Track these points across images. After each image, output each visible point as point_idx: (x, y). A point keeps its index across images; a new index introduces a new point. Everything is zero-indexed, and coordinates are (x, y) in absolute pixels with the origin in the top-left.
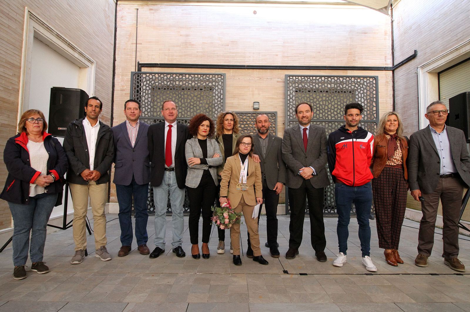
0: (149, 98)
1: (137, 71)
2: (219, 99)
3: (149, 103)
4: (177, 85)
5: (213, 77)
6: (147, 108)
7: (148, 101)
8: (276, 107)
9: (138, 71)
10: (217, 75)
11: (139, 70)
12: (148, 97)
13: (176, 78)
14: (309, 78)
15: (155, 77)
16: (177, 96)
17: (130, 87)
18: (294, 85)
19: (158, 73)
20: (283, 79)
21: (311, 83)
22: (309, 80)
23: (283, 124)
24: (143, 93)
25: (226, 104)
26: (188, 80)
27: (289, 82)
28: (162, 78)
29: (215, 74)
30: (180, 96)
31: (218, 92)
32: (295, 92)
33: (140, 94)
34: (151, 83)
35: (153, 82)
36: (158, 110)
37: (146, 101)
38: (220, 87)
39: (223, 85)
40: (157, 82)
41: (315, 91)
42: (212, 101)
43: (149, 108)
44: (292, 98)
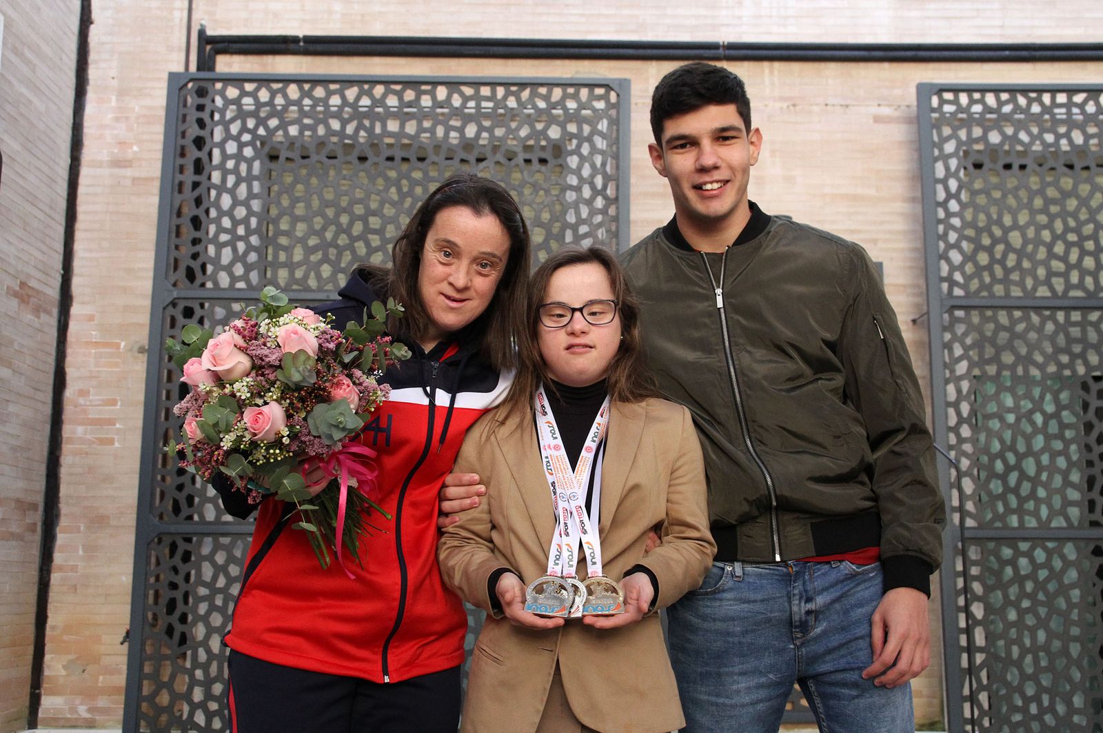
0: (255, 196)
1: (193, 67)
2: (599, 203)
3: (254, 222)
4: (391, 135)
5: (565, 97)
6: (241, 246)
7: (251, 212)
9: (199, 69)
10: (586, 85)
11: (206, 63)
12: (251, 195)
13: (386, 104)
14: (1034, 100)
15: (285, 96)
16: (393, 190)
17: (160, 146)
18: (963, 134)
19: (299, 81)
20: (908, 106)
21: (1046, 121)
22: (1036, 109)
23: (911, 323)
24: (225, 173)
25: (632, 228)
26: (446, 110)
27: (937, 119)
28: (321, 104)
29: (573, 82)
30: (405, 189)
31: (593, 166)
32: (971, 168)
33: (209, 178)
34: (267, 128)
35: (273, 123)
36: (298, 255)
37: (241, 212)
38: (600, 143)
39: (615, 131)
40: (292, 123)
41: (1069, 163)
42: (564, 213)
43: (255, 249)
44: (957, 196)
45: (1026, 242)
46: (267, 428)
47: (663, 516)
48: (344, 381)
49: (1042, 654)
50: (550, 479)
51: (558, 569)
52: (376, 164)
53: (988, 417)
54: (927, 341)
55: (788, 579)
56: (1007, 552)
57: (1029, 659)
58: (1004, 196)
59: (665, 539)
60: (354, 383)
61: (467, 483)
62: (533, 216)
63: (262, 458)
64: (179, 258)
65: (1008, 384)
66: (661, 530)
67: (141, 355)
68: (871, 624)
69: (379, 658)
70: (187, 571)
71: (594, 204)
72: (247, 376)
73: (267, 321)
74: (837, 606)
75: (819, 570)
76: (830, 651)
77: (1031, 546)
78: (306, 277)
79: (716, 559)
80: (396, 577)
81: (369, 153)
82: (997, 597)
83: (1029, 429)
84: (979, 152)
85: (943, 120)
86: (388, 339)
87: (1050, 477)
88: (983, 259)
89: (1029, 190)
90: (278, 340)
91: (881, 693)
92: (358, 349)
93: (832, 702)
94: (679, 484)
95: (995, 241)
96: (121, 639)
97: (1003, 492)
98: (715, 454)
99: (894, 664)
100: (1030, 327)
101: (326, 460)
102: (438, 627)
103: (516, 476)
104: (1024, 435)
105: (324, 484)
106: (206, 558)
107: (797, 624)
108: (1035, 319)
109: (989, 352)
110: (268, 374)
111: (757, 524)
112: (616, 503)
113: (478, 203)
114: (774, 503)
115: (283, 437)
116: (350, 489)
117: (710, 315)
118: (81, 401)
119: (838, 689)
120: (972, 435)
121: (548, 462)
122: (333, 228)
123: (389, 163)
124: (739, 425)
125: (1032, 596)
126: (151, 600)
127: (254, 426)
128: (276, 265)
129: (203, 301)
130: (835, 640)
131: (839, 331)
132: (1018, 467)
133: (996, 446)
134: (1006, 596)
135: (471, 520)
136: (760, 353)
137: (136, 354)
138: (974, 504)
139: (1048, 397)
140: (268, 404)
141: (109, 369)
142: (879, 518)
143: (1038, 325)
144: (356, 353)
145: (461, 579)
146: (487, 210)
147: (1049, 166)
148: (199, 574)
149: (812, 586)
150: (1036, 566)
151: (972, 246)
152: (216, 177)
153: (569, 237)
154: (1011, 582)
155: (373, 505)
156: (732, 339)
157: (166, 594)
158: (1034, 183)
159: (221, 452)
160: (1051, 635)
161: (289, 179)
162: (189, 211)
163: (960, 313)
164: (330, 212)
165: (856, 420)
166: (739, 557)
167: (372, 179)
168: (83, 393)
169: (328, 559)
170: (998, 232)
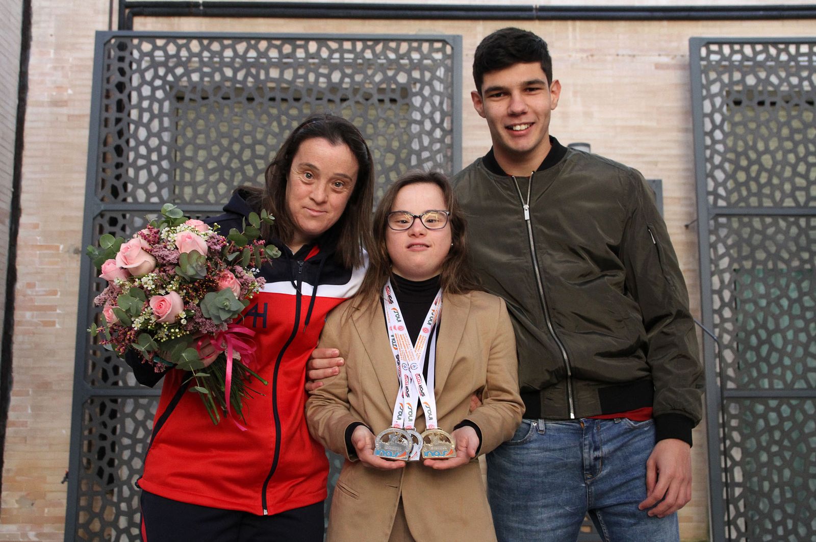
0: (166, 130)
1: (115, 27)
2: (438, 133)
3: (164, 150)
4: (273, 80)
5: (410, 49)
6: (155, 169)
7: (162, 142)
8: (656, 163)
9: (120, 28)
10: (426, 40)
11: (126, 24)
12: (162, 129)
13: (268, 56)
14: (783, 50)
15: (189, 50)
16: (275, 124)
17: (89, 90)
18: (726, 78)
19: (200, 38)
20: (682, 56)
21: (792, 67)
22: (784, 57)
23: (684, 228)
24: (142, 111)
25: (464, 154)
26: (316, 61)
27: (705, 66)
28: (217, 56)
29: (418, 38)
30: (284, 124)
31: (433, 104)
32: (732, 105)
33: (129, 115)
34: (174, 75)
35: (179, 71)
36: (200, 176)
37: (154, 142)
38: (439, 86)
39: (450, 77)
40: (194, 71)
41: (810, 100)
42: (410, 141)
43: (166, 171)
44: (720, 127)
45: (775, 163)
46: (169, 312)
47: (484, 383)
48: (229, 275)
49: (786, 488)
50: (395, 353)
51: (400, 422)
52: (261, 103)
53: (744, 302)
54: (696, 241)
55: (580, 433)
56: (760, 408)
57: (777, 492)
58: (759, 126)
59: (485, 401)
60: (237, 277)
61: (330, 356)
62: (386, 145)
63: (165, 336)
64: (105, 178)
65: (761, 275)
66: (481, 394)
67: (76, 255)
68: (646, 468)
69: (259, 496)
70: (113, 426)
71: (434, 135)
72: (152, 272)
73: (167, 229)
74: (619, 453)
75: (605, 425)
76: (613, 489)
77: (779, 403)
78: (206, 193)
79: (525, 417)
80: (272, 431)
81: (255, 95)
82: (751, 444)
83: (777, 311)
84: (738, 92)
85: (710, 67)
86: (262, 242)
87: (794, 348)
88: (741, 176)
89: (778, 122)
90: (176, 243)
91: (653, 521)
92: (239, 250)
93: (616, 529)
94: (498, 358)
95: (751, 163)
96: (62, 479)
97: (756, 361)
98: (523, 335)
99: (664, 498)
100: (779, 231)
101: (215, 337)
102: (306, 470)
103: (369, 351)
104: (773, 315)
105: (214, 358)
106: (128, 415)
107: (588, 467)
108: (782, 224)
109: (746, 250)
110: (169, 271)
111: (557, 390)
112: (448, 372)
113: (332, 134)
114: (569, 374)
115: (182, 319)
116: (235, 362)
117: (519, 226)
118: (29, 292)
119: (620, 518)
120: (732, 316)
121: (394, 339)
122: (227, 154)
123: (271, 103)
124: (542, 312)
125: (779, 443)
126: (85, 448)
127: (158, 310)
128: (183, 184)
129: (124, 213)
130: (618, 480)
131: (620, 237)
132: (768, 341)
133: (751, 325)
134: (759, 443)
135: (332, 384)
136: (558, 255)
137: (72, 255)
138: (734, 370)
139: (793, 286)
140: (169, 293)
141: (52, 267)
142: (652, 385)
143: (784, 229)
144: (237, 253)
145: (324, 430)
146: (340, 141)
147: (794, 103)
148: (123, 427)
149: (599, 437)
150: (782, 419)
151: (733, 167)
152: (134, 114)
153: (414, 161)
154: (762, 432)
155: (253, 373)
156: (536, 244)
157: (98, 444)
158: (782, 116)
159: (133, 332)
160: (794, 473)
161: (192, 116)
162: (113, 141)
163: (723, 220)
164: (225, 142)
165: (635, 308)
166: (542, 415)
167: (258, 115)
168: (31, 285)
169: (218, 417)
170: (753, 155)
